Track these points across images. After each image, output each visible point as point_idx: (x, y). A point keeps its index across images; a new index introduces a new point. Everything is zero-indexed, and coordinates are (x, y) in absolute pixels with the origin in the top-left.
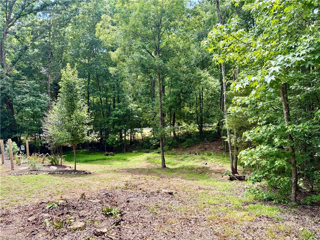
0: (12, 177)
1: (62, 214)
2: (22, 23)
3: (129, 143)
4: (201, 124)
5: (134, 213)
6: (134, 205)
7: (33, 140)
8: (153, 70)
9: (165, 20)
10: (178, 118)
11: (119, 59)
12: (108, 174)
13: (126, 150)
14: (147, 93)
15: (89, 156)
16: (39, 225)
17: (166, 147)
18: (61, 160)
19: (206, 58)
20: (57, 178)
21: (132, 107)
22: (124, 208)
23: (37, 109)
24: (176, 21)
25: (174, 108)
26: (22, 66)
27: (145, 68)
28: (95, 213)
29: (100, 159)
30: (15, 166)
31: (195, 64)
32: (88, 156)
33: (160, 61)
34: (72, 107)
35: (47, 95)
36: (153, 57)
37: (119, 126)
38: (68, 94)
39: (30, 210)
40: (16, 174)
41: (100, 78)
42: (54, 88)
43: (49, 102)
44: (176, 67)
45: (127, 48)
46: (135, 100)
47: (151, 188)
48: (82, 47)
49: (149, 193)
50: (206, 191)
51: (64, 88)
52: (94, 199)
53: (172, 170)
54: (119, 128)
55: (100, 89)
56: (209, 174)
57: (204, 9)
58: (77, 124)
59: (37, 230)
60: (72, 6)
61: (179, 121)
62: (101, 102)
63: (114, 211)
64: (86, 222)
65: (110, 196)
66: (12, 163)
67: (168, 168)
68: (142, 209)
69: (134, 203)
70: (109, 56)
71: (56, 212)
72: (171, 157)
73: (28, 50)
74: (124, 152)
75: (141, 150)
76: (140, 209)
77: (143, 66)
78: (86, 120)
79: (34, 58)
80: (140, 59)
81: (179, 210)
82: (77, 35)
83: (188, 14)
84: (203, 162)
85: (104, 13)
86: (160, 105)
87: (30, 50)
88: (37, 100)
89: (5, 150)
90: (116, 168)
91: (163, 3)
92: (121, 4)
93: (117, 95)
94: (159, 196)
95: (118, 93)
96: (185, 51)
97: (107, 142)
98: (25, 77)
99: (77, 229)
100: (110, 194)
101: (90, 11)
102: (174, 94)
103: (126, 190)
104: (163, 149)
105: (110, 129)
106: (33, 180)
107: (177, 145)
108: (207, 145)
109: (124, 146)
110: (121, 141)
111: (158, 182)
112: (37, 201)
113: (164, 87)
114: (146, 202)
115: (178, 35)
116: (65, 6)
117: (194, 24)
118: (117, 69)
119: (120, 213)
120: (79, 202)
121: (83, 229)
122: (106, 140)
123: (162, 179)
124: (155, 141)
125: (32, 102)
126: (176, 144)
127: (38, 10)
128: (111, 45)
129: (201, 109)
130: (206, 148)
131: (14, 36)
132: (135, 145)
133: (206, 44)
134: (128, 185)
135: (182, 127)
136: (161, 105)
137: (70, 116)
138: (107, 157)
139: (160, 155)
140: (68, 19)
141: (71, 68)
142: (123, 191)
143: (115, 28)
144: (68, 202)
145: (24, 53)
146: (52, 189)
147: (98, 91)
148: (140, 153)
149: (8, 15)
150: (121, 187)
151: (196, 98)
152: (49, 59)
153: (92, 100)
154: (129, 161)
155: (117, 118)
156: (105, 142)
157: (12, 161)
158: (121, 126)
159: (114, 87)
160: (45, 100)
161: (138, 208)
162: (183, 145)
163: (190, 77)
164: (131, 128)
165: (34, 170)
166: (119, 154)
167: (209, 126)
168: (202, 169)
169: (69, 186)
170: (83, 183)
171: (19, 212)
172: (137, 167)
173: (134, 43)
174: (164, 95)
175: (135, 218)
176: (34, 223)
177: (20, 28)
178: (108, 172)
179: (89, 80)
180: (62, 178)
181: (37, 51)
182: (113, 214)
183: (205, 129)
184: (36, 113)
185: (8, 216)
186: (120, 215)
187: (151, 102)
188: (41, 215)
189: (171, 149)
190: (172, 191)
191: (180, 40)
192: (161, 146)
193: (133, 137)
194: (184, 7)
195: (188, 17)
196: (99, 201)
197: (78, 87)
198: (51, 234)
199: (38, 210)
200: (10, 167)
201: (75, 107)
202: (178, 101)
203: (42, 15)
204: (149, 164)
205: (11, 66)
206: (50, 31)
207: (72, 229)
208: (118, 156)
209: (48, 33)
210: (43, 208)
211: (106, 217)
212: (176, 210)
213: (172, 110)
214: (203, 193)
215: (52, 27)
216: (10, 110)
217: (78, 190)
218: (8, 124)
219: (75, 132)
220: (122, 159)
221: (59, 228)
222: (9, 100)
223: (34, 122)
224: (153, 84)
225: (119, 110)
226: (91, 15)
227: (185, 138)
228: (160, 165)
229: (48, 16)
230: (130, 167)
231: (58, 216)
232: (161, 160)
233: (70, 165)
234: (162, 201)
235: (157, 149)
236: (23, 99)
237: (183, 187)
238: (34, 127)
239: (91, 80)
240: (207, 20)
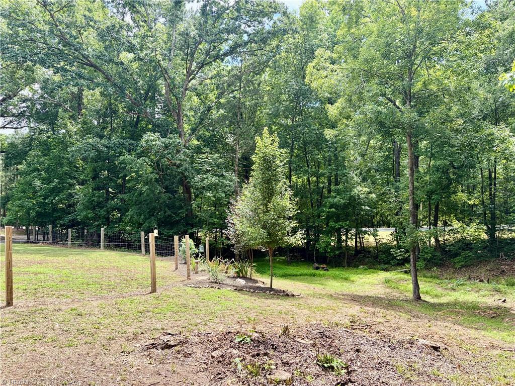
0: (189, 290)
1: (258, 355)
2: (205, 74)
3: (353, 252)
4: (493, 225)
5: (370, 374)
6: (369, 358)
7: (214, 238)
8: (399, 130)
9: (422, 45)
10: (444, 213)
11: (341, 116)
12: (320, 300)
13: (347, 262)
14: (386, 169)
15: (290, 267)
16: (227, 365)
17: (420, 264)
18: (250, 271)
19: (503, 103)
20: (246, 297)
21: (359, 192)
22: (352, 361)
23: (221, 194)
24: (444, 44)
25: (437, 194)
26: (204, 135)
27: (386, 127)
28: (306, 360)
29: (306, 275)
30: (191, 273)
31: (480, 116)
32: (288, 267)
33: (413, 115)
34: (269, 193)
35: (233, 174)
36: (398, 108)
37: (337, 223)
38: (264, 173)
39: (214, 340)
40: (193, 286)
41: (310, 147)
42: (242, 164)
43: (236, 185)
44: (442, 124)
45: (354, 98)
46: (364, 180)
47: (396, 334)
48: (284, 101)
49: (395, 342)
50: (506, 353)
51: (259, 164)
52: (303, 339)
53: (433, 306)
54: (337, 225)
55: (307, 165)
56: (510, 322)
57: (498, 17)
58: (276, 217)
59: (225, 373)
60: (272, 42)
61: (445, 218)
62: (309, 184)
63: (336, 364)
64: (293, 374)
65: (327, 337)
66: (188, 270)
67: (424, 301)
68: (384, 368)
69: (369, 354)
70: (323, 111)
71: (249, 349)
72: (431, 282)
73: (212, 112)
74: (344, 267)
75: (373, 264)
76: (381, 367)
77: (381, 124)
78: (289, 212)
79: (218, 123)
80: (376, 114)
81: (455, 381)
82: (277, 84)
83: (468, 29)
84: (497, 297)
85: (318, 46)
86: (411, 189)
87: (213, 111)
88: (221, 181)
89: (180, 251)
90: (332, 292)
91: (419, 16)
92: (347, 29)
93: (334, 173)
94: (414, 349)
95: (336, 170)
96: (461, 94)
97: (317, 247)
98: (207, 150)
99: (280, 382)
100: (327, 333)
101: (296, 47)
102: (438, 171)
103: (353, 331)
104: (415, 266)
105: (322, 227)
106: (214, 297)
107: (442, 262)
108: (505, 265)
109: (345, 257)
110: (340, 247)
111: (409, 324)
112: (221, 328)
113: (418, 158)
114: (390, 357)
115: (447, 67)
116: (263, 43)
117: (480, 45)
118: (337, 132)
119: (347, 368)
120: (281, 339)
121: (290, 383)
122: (315, 244)
123: (414, 320)
124: (401, 251)
125: (215, 185)
126: (440, 260)
127: (226, 54)
128: (329, 95)
129: (492, 197)
130: (504, 271)
131: (194, 93)
132: (364, 256)
133: (510, 79)
134: (355, 323)
135: (452, 230)
136: (413, 189)
137: (266, 205)
138: (317, 272)
139: (409, 277)
140: (265, 62)
141: (269, 133)
142: (348, 332)
143: (335, 67)
144: (264, 338)
145: (207, 115)
146: (240, 313)
147: (305, 166)
148: (372, 270)
149: (188, 65)
150: (343, 325)
151: (482, 177)
152: (238, 122)
153: (295, 181)
154: (353, 281)
155: (333, 210)
156: (314, 247)
157: (188, 266)
158: (341, 223)
159: (330, 161)
160: (231, 182)
161: (377, 366)
162: (454, 263)
163: (471, 139)
164: (357, 227)
165: (216, 283)
166: (337, 268)
167: (509, 230)
168: (495, 310)
169: (264, 312)
170: (284, 310)
171: (200, 341)
172: (367, 294)
173: (367, 89)
174: (418, 172)
175: (372, 382)
176: (221, 362)
177: (202, 81)
178: (321, 296)
179: (292, 151)
180: (253, 298)
181: (223, 112)
182: (335, 367)
183: (500, 236)
184: (219, 199)
185: (187, 345)
186: (346, 371)
187: (393, 184)
188: (229, 351)
189: (431, 268)
190: (438, 345)
191: (450, 76)
192: (412, 260)
193: (360, 243)
194: (458, 19)
195: (468, 34)
196: (312, 342)
197: (279, 161)
198: (244, 382)
199: (224, 342)
200: (186, 274)
201: (273, 193)
202: (445, 182)
203: (231, 60)
204: (388, 290)
205: (190, 135)
206: (241, 81)
207: (273, 380)
208: (334, 272)
209: (238, 84)
210: (231, 341)
211: (323, 370)
212: (447, 381)
213: (433, 199)
214: (500, 356)
215: (244, 76)
216: (187, 195)
217: (277, 320)
218: (183, 213)
219: (273, 230)
220: (342, 278)
221: (254, 376)
222: (186, 182)
223: (215, 213)
224: (397, 153)
225: (338, 196)
226: (299, 52)
227: (459, 249)
228: (410, 295)
229: (239, 61)
230: (355, 293)
231: (252, 357)
232: (411, 287)
233: (263, 280)
234: (420, 360)
235: (404, 265)
236: (203, 180)
237: (458, 339)
238: (215, 220)
239: (296, 151)
240: (505, 36)
